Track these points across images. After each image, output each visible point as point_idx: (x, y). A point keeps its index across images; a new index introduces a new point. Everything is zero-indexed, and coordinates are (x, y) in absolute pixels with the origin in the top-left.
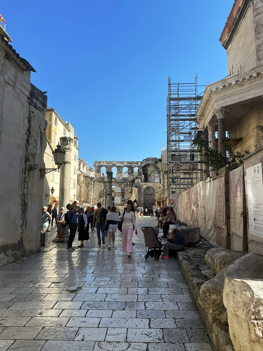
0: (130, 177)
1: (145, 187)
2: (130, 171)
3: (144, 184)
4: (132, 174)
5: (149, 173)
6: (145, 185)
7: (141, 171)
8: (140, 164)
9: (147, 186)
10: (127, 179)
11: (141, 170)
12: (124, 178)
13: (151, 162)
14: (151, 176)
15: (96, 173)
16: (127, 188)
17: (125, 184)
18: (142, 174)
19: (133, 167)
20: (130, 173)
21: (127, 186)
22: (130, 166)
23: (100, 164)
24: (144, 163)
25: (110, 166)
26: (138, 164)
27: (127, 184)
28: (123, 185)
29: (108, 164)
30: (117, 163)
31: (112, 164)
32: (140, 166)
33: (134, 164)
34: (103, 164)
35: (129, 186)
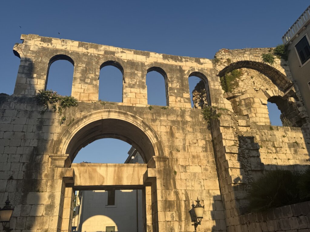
2: (176, 85)
4: (185, 95)
8: (208, 65)
11: (217, 83)
13: (247, 57)
15: (23, 76)
16: (184, 139)
17: (173, 118)
18: (222, 95)
19: (184, 71)
20: (177, 89)
21: (183, 129)
22: (172, 65)
23: (50, 46)
24: (224, 61)
25: (95, 56)
26: (202, 64)
27: (179, 119)
28: (161, 121)
29: (86, 51)
30: (122, 52)
31: (102, 53)
32: (211, 70)
33: (186, 61)
34: (63, 48)
35: (189, 129)
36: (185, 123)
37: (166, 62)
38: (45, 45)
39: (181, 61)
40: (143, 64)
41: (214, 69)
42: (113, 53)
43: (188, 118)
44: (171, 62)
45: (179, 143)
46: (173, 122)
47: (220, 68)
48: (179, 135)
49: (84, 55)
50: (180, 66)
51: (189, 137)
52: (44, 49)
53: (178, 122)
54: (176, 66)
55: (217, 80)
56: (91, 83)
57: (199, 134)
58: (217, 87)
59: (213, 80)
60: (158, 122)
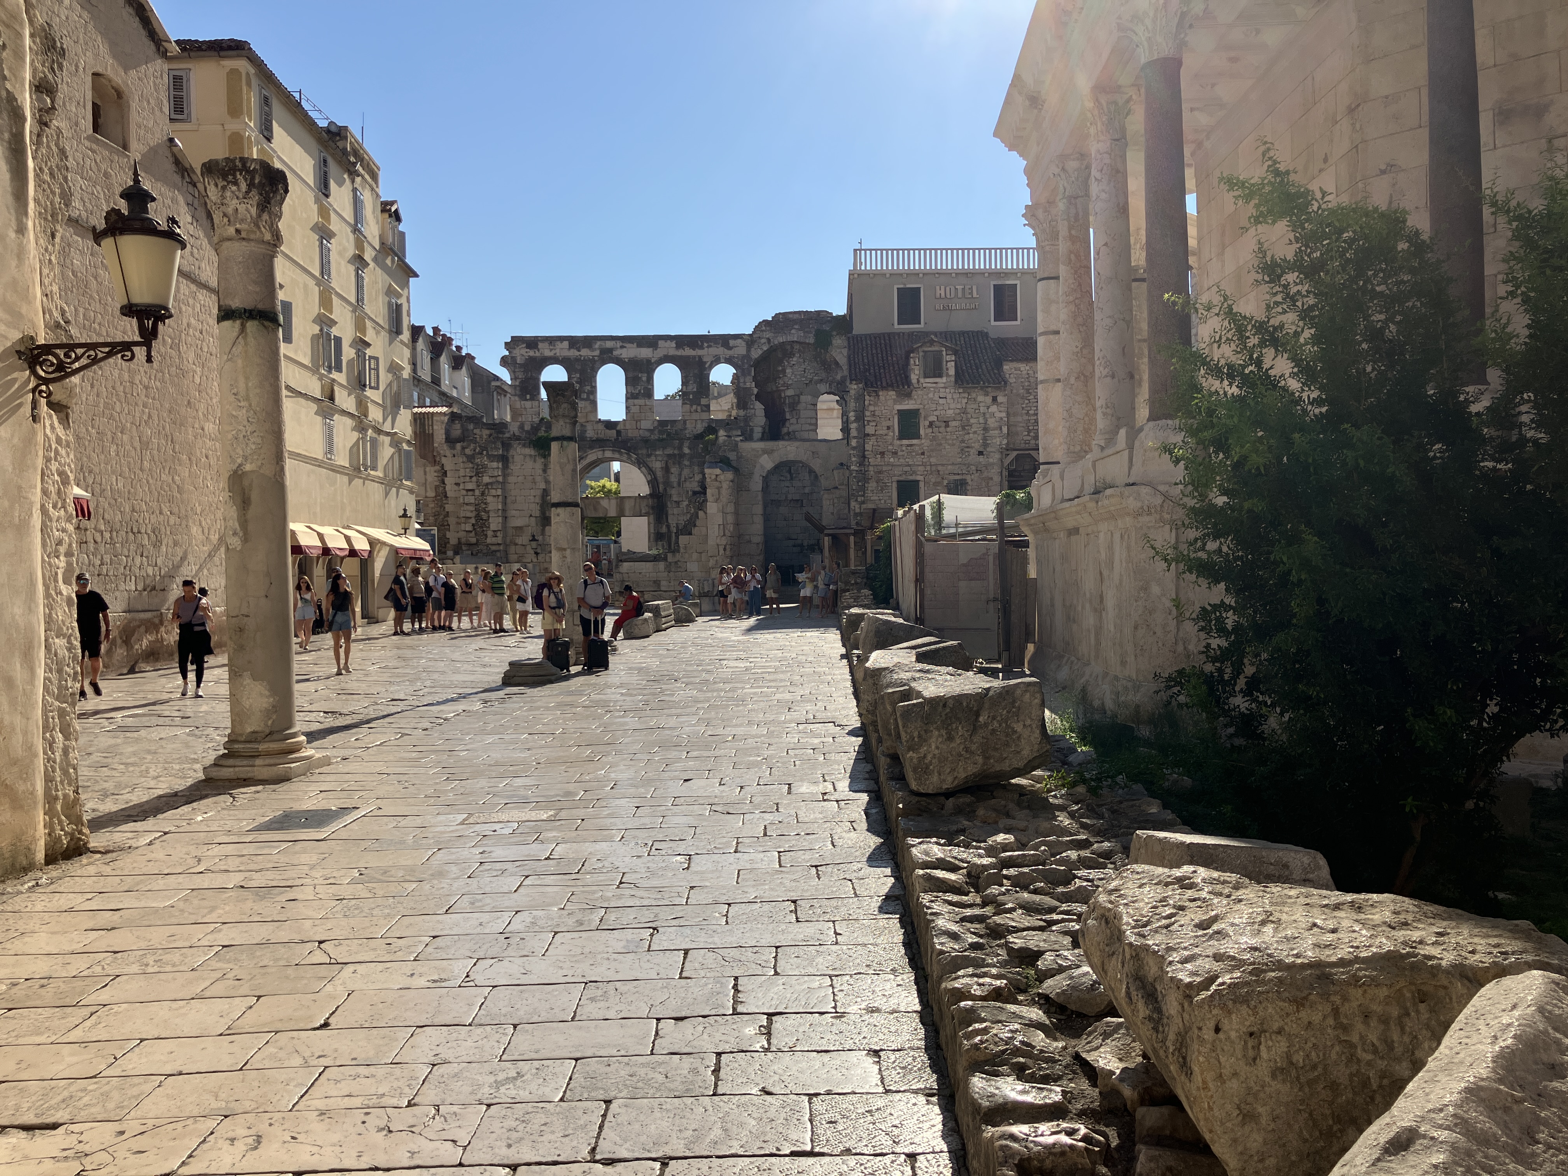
0: (695, 416)
1: (767, 463)
2: (692, 387)
3: (765, 452)
4: (704, 401)
5: (790, 392)
6: (769, 452)
7: (750, 384)
8: (740, 349)
9: (777, 458)
10: (679, 426)
11: (749, 379)
12: (663, 423)
13: (795, 335)
14: (800, 407)
15: (517, 398)
16: (680, 475)
17: (669, 451)
18: (753, 397)
19: (705, 363)
20: (693, 393)
21: (679, 463)
22: (688, 357)
23: (537, 354)
24: (763, 341)
25: (589, 360)
26: (730, 348)
27: (676, 452)
28: (656, 456)
29: (577, 353)
30: (622, 347)
31: (597, 353)
32: (744, 357)
33: (708, 347)
34: (551, 354)
35: (687, 463)
36: (682, 456)
37: (680, 353)
38: (531, 353)
39: (702, 348)
40: (648, 361)
41: (747, 356)
42: (611, 350)
43: (686, 451)
44: (688, 352)
45: (674, 479)
46: (669, 456)
47: (756, 354)
48: (674, 470)
49: (577, 359)
50: (700, 357)
51: (686, 472)
52: (531, 358)
53: (674, 455)
54: (694, 357)
55: (749, 374)
56: (588, 399)
57: (696, 468)
58: (748, 385)
59: (744, 374)
60: (653, 458)
